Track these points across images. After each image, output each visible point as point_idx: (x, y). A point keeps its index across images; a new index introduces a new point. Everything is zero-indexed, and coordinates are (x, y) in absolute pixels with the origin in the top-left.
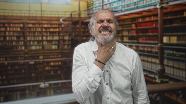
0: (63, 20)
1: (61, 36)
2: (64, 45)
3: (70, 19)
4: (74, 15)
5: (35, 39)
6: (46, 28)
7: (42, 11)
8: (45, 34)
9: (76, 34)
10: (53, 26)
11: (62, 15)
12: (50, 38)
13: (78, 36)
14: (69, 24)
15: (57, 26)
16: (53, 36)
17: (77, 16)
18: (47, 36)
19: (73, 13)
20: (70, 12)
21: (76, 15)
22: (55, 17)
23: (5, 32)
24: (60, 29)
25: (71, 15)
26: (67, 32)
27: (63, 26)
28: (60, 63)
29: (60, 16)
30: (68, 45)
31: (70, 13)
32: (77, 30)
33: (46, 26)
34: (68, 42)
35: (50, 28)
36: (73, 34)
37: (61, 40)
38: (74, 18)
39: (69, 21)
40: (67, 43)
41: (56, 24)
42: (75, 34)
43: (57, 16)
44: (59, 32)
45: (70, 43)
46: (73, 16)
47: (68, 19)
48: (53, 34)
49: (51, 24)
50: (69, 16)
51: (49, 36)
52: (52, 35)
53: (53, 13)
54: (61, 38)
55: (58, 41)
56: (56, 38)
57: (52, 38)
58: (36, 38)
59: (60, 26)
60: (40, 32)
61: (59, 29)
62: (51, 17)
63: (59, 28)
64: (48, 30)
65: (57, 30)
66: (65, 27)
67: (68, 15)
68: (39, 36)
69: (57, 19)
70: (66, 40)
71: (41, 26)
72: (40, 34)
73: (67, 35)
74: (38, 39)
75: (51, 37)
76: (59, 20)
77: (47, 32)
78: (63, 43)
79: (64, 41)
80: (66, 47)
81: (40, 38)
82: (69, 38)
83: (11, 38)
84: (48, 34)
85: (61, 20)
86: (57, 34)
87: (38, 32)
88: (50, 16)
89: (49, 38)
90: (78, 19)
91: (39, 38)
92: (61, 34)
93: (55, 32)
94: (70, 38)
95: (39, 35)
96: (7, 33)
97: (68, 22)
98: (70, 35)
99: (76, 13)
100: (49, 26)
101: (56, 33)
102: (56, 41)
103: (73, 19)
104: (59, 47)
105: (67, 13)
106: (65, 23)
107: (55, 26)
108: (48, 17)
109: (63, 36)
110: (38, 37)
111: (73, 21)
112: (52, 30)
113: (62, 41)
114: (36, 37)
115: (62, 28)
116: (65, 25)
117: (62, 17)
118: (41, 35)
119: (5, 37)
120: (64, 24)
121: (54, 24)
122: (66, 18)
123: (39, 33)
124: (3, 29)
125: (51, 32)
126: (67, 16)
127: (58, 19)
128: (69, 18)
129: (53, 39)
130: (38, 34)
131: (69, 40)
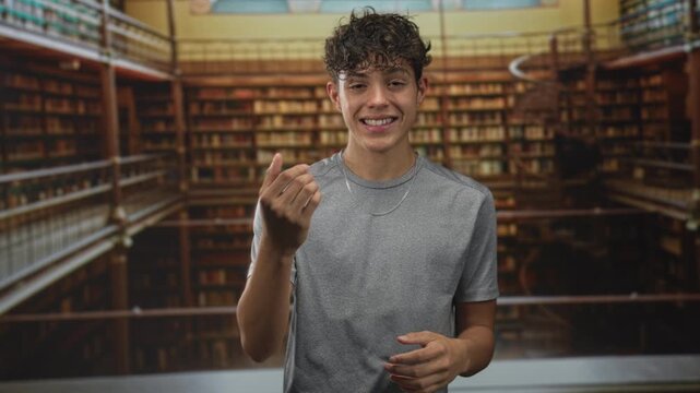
0: (522, 67)
1: (515, 126)
2: (527, 160)
3: (549, 61)
4: (567, 43)
5: (418, 140)
6: (456, 99)
7: (443, 38)
8: (453, 121)
9: (576, 115)
10: (483, 90)
11: (516, 46)
12: (471, 134)
13: (581, 123)
14: (546, 79)
15: (498, 89)
16: (482, 127)
17: (579, 47)
18: (459, 129)
19: (561, 38)
20: (546, 33)
21: (574, 42)
22: (489, 57)
23: (315, 117)
24: (511, 101)
25: (554, 43)
26: (537, 112)
27: (520, 88)
28: (513, 229)
29: (509, 51)
30: (542, 160)
31: (548, 39)
32: (580, 102)
33: (454, 90)
34: (543, 149)
35: (470, 98)
36: (564, 117)
37: (516, 140)
38: (566, 54)
39: (546, 68)
40: (537, 151)
41: (494, 83)
42: (570, 115)
43: (496, 52)
44: (505, 113)
45: (550, 151)
46: (561, 48)
47: (540, 62)
48: (482, 118)
49: (475, 84)
50: (547, 49)
51: (469, 127)
52: (477, 122)
53: (479, 42)
54: (513, 133)
55: (504, 145)
56: (495, 134)
57: (479, 134)
58: (422, 137)
59: (510, 90)
60: (434, 113)
61: (506, 102)
62: (476, 58)
63: (504, 96)
64: (463, 106)
65: (499, 104)
66: (528, 91)
67: (540, 47)
68: (429, 129)
69: (499, 64)
70: (533, 142)
71: (438, 91)
72: (435, 120)
73: (538, 121)
74: (426, 139)
75: (475, 131)
76: (505, 69)
77: (459, 113)
78: (524, 154)
79: (527, 144)
80: (535, 168)
81: (436, 137)
82: (546, 133)
83: (337, 139)
84: (465, 120)
85: (513, 67)
86: (498, 120)
87: (426, 113)
88: (469, 52)
89: (466, 137)
90: (582, 60)
91: (430, 135)
92: (515, 121)
93: (492, 113)
94: (551, 135)
95: (431, 123)
96: (323, 122)
97: (542, 74)
98: (549, 123)
99: (571, 36)
100: (468, 90)
101: (493, 118)
102: (493, 144)
103: (562, 60)
104: (505, 167)
105: (537, 40)
106: (530, 76)
107: (491, 90)
108: (462, 59)
109: (523, 127)
110: (426, 133)
111: (563, 68)
112: (478, 105)
113: (517, 147)
114: (419, 133)
115: (518, 97)
116: (530, 86)
117: (516, 56)
118: (439, 124)
119: (316, 134)
120: (524, 82)
121: (487, 83)
122: (534, 58)
123: (430, 118)
124: (310, 108)
125: (473, 114)
126: (537, 50)
127: (502, 62)
128: (543, 55)
129: (482, 138)
130: (426, 120)
131: (543, 142)
